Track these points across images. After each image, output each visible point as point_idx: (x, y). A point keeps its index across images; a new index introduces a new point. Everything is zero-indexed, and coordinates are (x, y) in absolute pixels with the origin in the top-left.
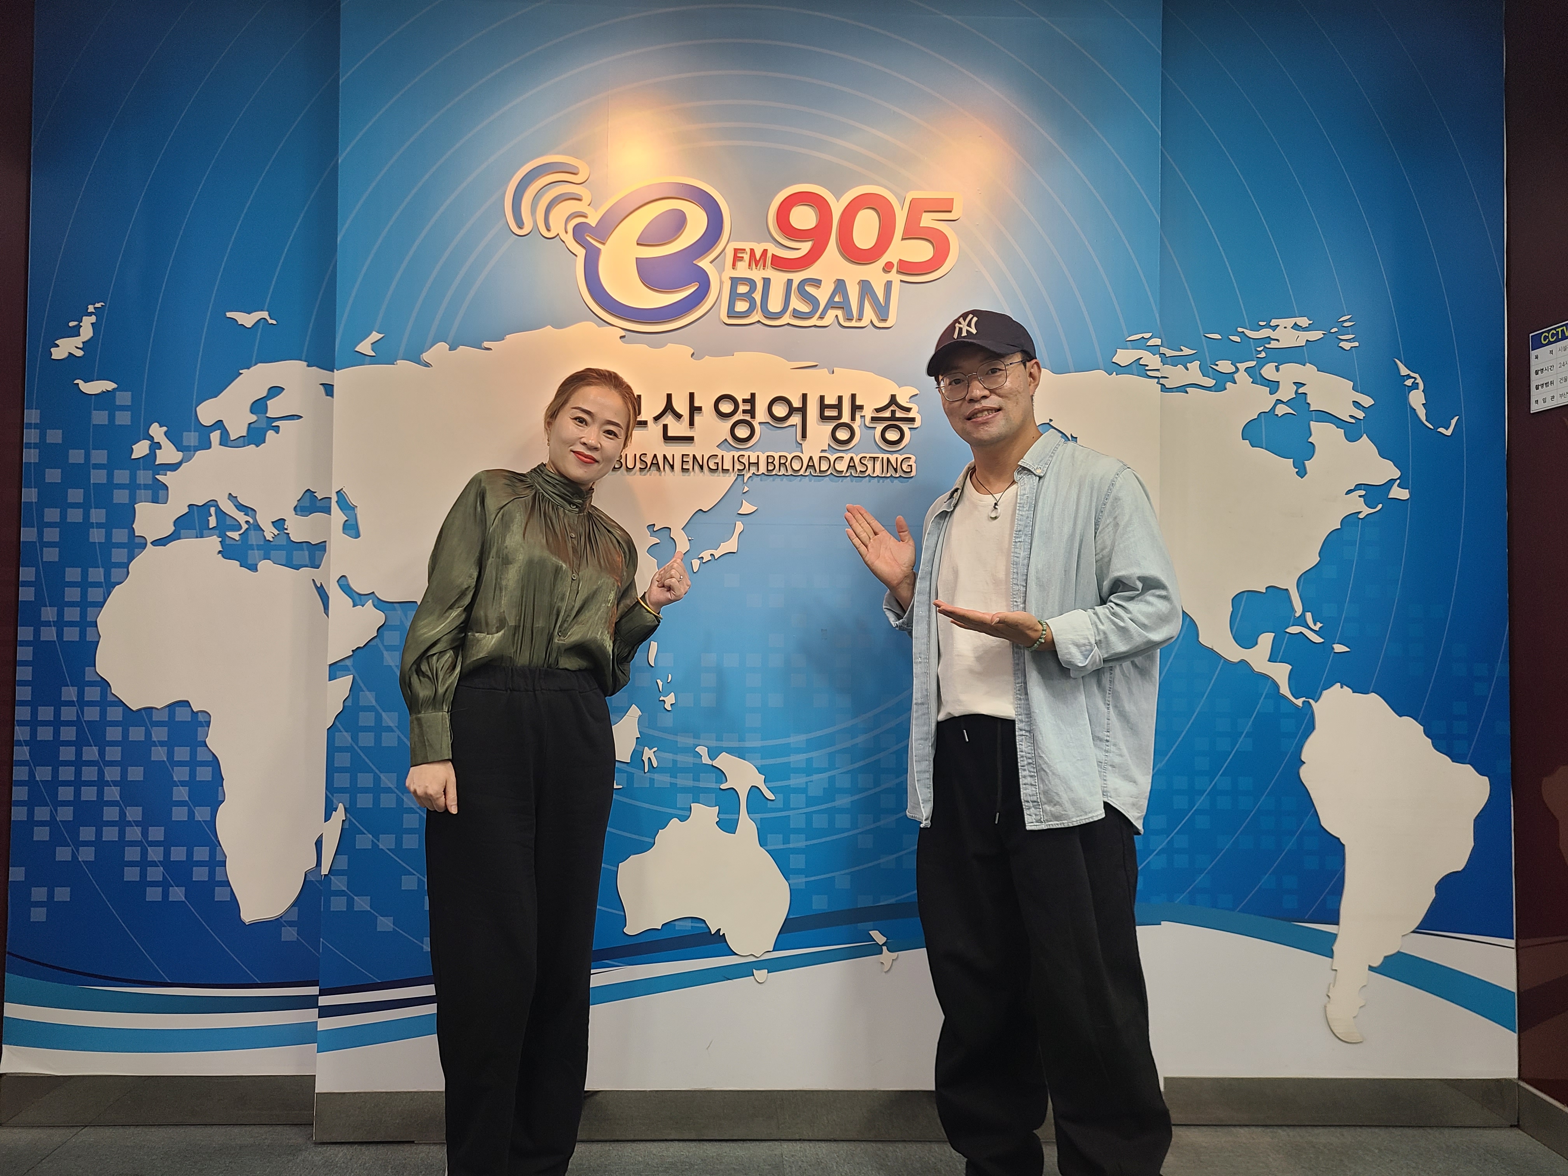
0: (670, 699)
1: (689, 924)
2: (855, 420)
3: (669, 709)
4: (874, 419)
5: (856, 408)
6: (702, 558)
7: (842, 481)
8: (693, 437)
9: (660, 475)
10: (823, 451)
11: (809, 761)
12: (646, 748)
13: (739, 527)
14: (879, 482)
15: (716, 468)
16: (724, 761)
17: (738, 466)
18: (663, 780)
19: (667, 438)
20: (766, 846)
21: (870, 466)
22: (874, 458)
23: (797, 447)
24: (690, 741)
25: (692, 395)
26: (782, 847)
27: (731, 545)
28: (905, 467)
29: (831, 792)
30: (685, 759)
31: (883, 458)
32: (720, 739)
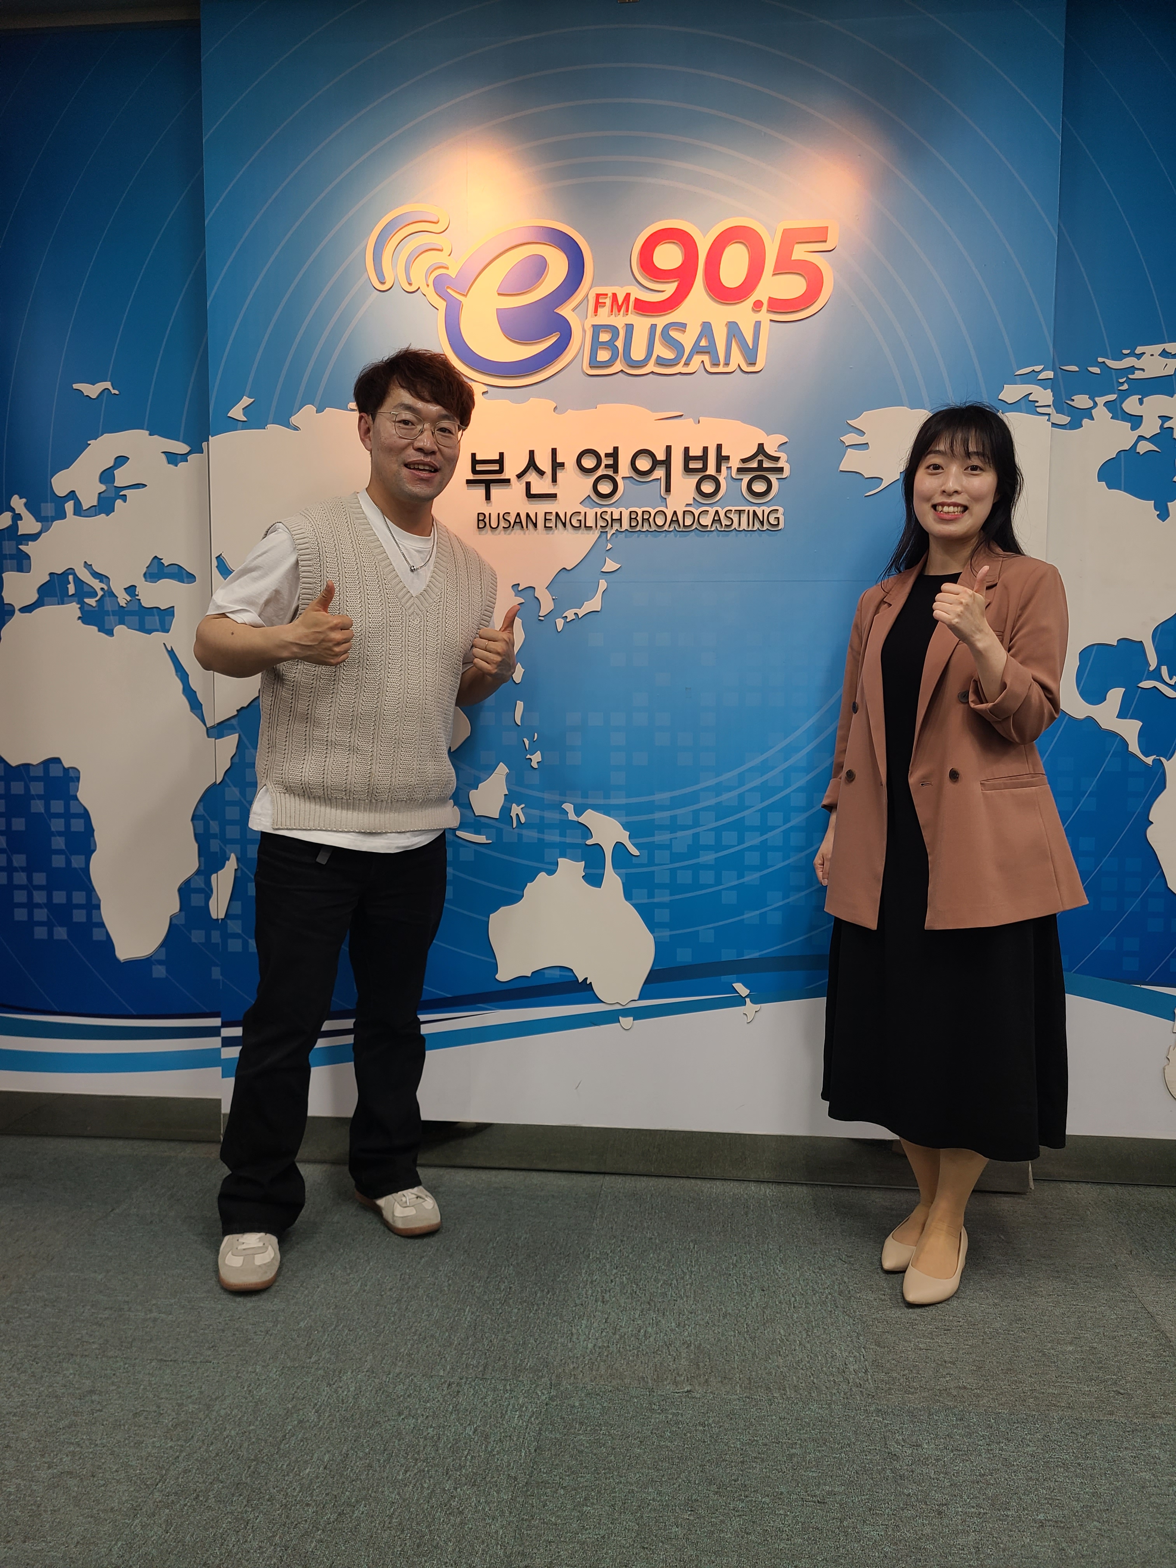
0: (536, 758)
1: (557, 972)
2: (720, 472)
3: (535, 765)
4: (740, 470)
5: (721, 459)
6: (566, 617)
7: (708, 536)
8: (556, 494)
9: (525, 534)
10: (688, 505)
11: (673, 818)
12: (514, 805)
13: (603, 585)
14: (746, 536)
15: (578, 525)
16: (590, 818)
17: (601, 523)
18: (531, 835)
19: (530, 495)
20: (631, 900)
21: (736, 520)
22: (740, 512)
23: (662, 502)
24: (557, 798)
25: (554, 451)
26: (646, 901)
27: (594, 604)
28: (772, 521)
29: (695, 848)
30: (551, 816)
31: (749, 511)
32: (585, 796)
